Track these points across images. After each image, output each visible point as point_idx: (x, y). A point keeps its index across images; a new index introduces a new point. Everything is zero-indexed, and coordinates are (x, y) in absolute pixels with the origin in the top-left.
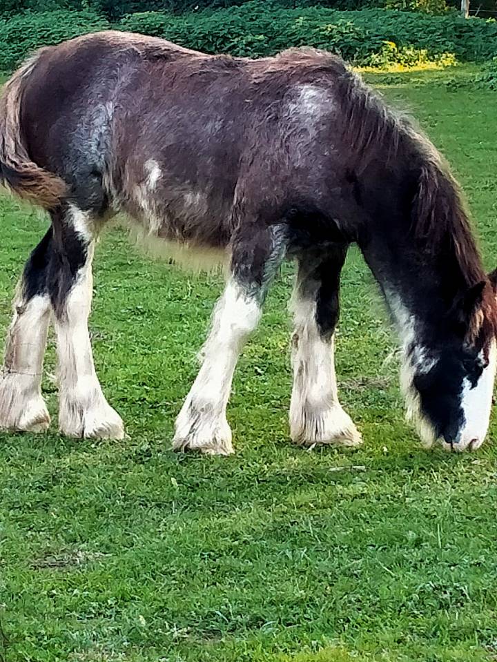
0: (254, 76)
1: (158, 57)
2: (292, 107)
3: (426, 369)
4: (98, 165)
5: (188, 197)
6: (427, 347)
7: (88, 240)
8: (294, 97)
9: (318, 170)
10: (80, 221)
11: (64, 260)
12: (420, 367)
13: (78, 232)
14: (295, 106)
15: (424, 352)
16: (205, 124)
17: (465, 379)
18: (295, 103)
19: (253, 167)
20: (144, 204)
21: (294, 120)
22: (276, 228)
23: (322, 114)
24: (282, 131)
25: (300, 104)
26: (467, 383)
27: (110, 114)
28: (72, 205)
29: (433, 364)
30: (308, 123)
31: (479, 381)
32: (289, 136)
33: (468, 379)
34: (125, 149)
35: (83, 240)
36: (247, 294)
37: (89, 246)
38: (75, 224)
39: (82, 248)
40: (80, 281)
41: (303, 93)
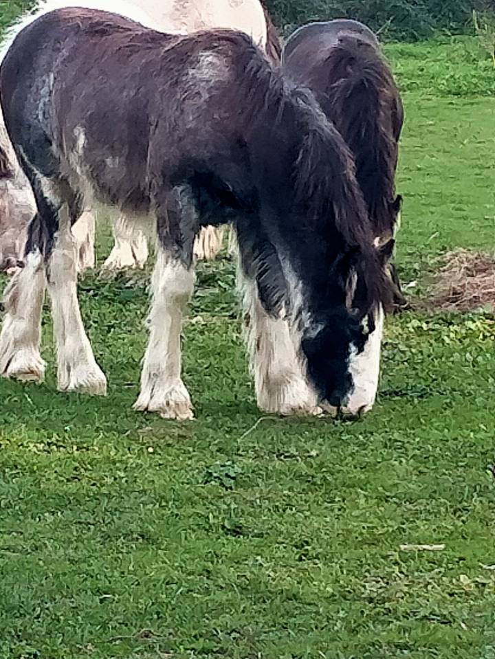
1: (96, 32)
2: (191, 72)
3: (313, 334)
5: (109, 161)
6: (313, 312)
7: (56, 205)
8: (195, 63)
11: (44, 223)
12: (306, 331)
13: (46, 198)
14: (194, 71)
15: (310, 317)
16: (121, 92)
17: (351, 345)
18: (194, 68)
19: (157, 130)
21: (191, 83)
22: (180, 189)
23: (217, 79)
24: (179, 94)
25: (199, 69)
26: (353, 348)
27: (51, 85)
29: (319, 329)
30: (202, 87)
31: (366, 347)
32: (184, 99)
33: (355, 344)
35: (52, 205)
36: (173, 257)
37: (59, 211)
38: (44, 190)
39: (53, 213)
40: (57, 244)
41: (203, 59)
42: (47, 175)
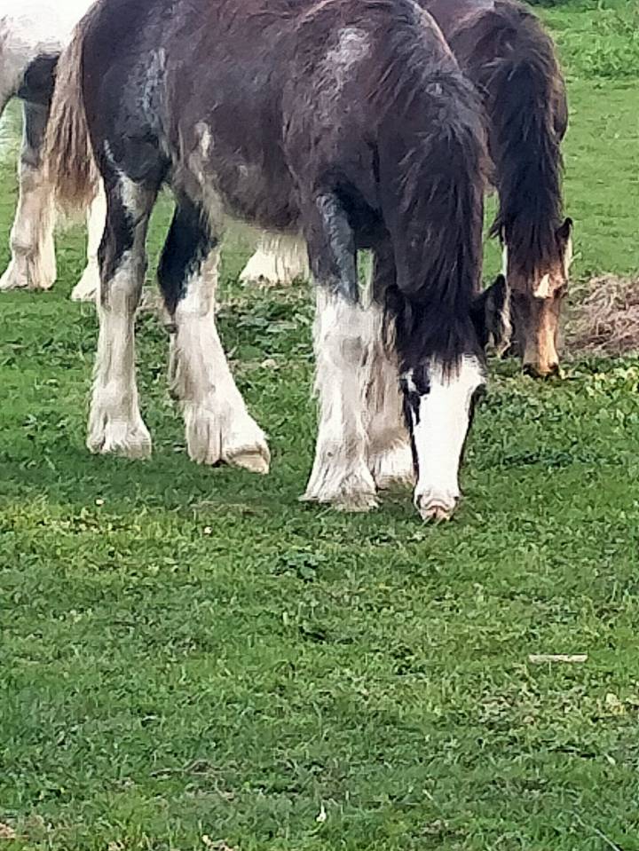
2: (330, 54)
4: (153, 125)
7: (135, 217)
8: (335, 43)
10: (129, 195)
21: (327, 69)
22: (322, 200)
23: (353, 62)
24: (314, 83)
25: (338, 50)
27: (162, 64)
28: (120, 173)
30: (338, 73)
35: (130, 218)
37: (137, 227)
38: (124, 197)
39: (129, 228)
40: (125, 265)
41: (343, 36)
42: (136, 180)
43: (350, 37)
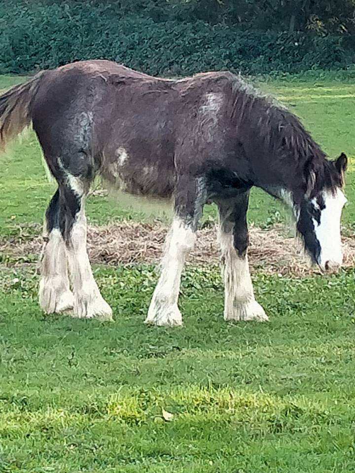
0: (181, 91)
1: (119, 83)
2: (204, 107)
7: (80, 195)
8: (205, 102)
9: (220, 142)
10: (74, 183)
11: (67, 208)
13: (73, 190)
18: (205, 105)
19: (183, 145)
20: (116, 174)
21: (205, 114)
24: (199, 122)
25: (208, 105)
27: (91, 119)
28: (67, 174)
30: (213, 115)
32: (203, 125)
34: (102, 142)
35: (77, 195)
36: (185, 223)
37: (82, 199)
38: (72, 185)
39: (77, 200)
40: (78, 220)
41: (209, 98)
42: (76, 175)
43: (212, 98)
